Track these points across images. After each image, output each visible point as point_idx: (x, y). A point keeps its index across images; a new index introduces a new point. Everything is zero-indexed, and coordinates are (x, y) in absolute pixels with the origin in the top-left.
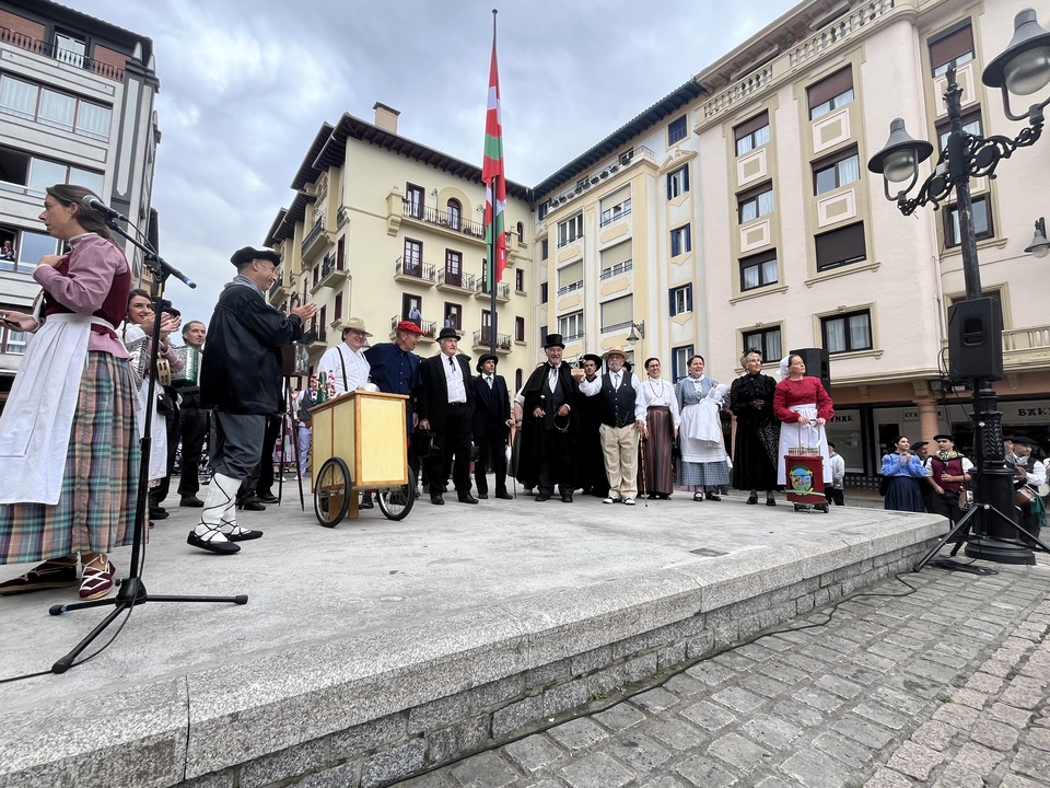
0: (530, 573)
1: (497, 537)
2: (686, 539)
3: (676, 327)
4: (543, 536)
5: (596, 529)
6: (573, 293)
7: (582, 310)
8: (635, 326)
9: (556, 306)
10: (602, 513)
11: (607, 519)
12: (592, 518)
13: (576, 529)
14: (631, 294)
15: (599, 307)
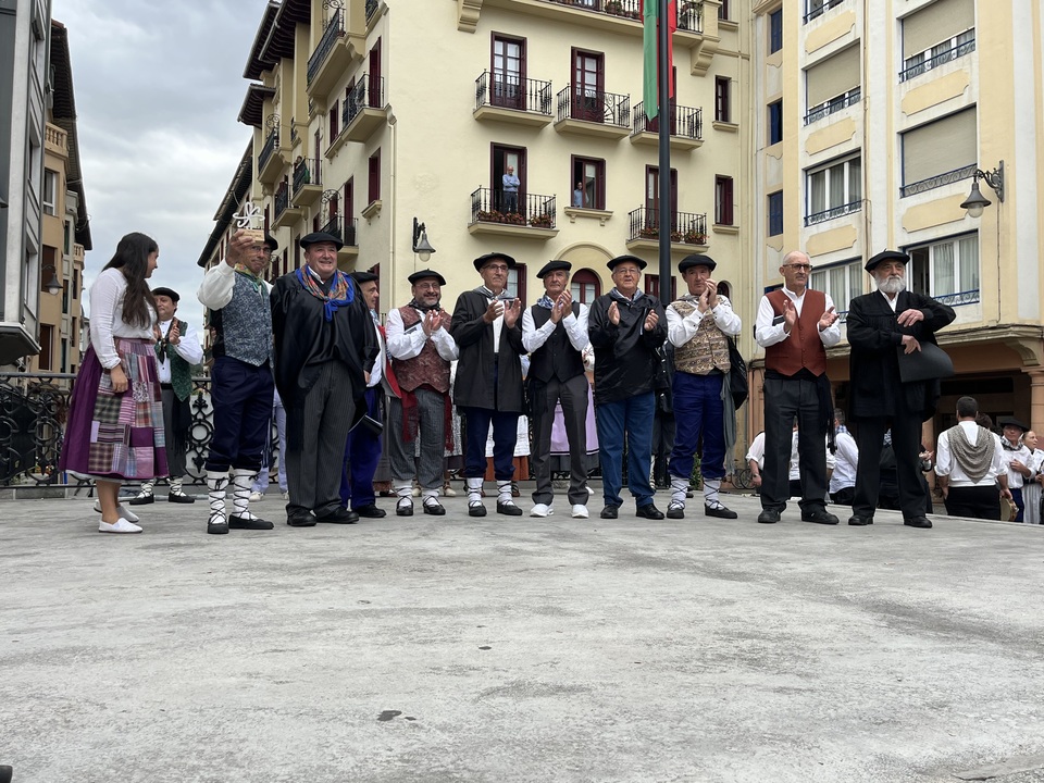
0: (734, 737)
1: (661, 630)
5: (910, 620)
6: (838, 115)
7: (859, 150)
8: (982, 175)
9: (801, 148)
10: (923, 579)
11: (936, 595)
12: (896, 590)
13: (857, 617)
14: (973, 106)
15: (896, 140)
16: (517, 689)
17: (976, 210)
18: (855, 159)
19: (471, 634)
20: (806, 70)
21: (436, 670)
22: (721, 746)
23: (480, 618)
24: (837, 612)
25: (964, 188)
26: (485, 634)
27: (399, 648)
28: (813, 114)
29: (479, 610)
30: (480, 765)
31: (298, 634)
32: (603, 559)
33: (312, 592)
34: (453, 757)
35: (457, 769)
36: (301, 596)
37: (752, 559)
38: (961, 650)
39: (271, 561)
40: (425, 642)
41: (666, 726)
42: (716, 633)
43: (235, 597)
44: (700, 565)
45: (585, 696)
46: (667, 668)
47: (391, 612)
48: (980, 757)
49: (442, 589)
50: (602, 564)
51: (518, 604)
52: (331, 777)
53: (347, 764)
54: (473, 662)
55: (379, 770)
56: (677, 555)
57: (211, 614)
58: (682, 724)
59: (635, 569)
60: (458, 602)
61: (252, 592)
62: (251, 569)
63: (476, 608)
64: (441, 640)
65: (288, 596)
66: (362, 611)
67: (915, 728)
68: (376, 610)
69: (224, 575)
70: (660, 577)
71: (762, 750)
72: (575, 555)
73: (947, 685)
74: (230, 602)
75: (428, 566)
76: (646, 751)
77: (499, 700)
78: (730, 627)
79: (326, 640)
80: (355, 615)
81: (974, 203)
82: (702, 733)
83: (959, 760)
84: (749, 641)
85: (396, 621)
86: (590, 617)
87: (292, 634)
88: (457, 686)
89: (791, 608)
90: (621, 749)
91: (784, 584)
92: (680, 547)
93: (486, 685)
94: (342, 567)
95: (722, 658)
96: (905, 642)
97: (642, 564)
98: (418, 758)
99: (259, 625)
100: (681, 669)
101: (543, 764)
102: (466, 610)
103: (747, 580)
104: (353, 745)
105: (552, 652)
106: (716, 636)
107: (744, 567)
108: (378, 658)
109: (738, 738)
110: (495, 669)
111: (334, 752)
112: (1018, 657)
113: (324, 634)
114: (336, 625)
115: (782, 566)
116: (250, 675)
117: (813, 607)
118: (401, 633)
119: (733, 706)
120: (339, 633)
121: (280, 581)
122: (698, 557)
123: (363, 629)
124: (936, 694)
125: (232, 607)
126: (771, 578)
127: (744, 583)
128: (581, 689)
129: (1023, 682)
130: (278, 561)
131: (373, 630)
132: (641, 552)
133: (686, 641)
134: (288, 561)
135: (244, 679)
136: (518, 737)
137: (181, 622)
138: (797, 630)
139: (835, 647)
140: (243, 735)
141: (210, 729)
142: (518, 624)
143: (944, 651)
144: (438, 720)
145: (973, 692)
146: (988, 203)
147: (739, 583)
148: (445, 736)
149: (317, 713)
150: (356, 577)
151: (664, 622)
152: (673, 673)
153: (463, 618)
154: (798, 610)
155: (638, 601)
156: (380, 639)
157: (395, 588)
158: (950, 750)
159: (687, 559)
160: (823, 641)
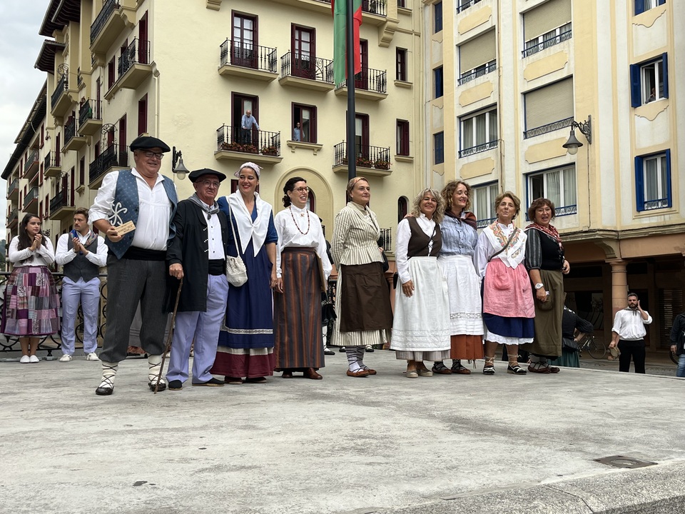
0: (334, 486)
1: (314, 435)
2: (597, 442)
3: (641, 123)
4: (379, 434)
5: (465, 426)
6: (482, 79)
7: (495, 104)
8: (577, 125)
9: (456, 102)
10: (487, 403)
11: (489, 412)
12: (467, 409)
13: (434, 425)
14: (570, 77)
15: (520, 98)
16: (218, 468)
17: (573, 150)
18: (493, 110)
19: (196, 442)
20: (459, 46)
21: (171, 461)
22: (325, 490)
23: (202, 433)
24: (425, 423)
25: (565, 134)
26: (204, 441)
27: (149, 450)
28: (464, 78)
29: (203, 428)
30: (190, 504)
31: (85, 445)
32: (291, 396)
33: (94, 420)
34: (174, 501)
35: (176, 506)
36: (86, 423)
37: (388, 393)
38: (482, 441)
39: (65, 402)
40: (165, 447)
41: (298, 482)
42: (346, 436)
43: (42, 425)
44: (353, 398)
45: (256, 471)
46: (309, 455)
47: (146, 431)
48: (459, 489)
49: (181, 417)
50: (290, 399)
51: (228, 424)
52: (105, 512)
53: (114, 506)
54: (194, 456)
55: (132, 508)
56: (341, 392)
57: (27, 435)
58: (307, 482)
59: (310, 402)
60: (190, 424)
61: (52, 421)
62: (51, 408)
63: (201, 427)
64: (176, 445)
65: (78, 423)
66: (127, 431)
67: (433, 478)
68: (136, 430)
69: (33, 412)
70: (324, 406)
71: (345, 491)
72: (273, 394)
73: (463, 458)
74: (39, 428)
75: (174, 403)
76: (282, 494)
77: (206, 474)
78: (356, 433)
79: (103, 447)
80: (122, 433)
81: (572, 144)
82: (317, 485)
83: (448, 492)
84: (364, 440)
85: (150, 436)
86: (272, 430)
87: (81, 445)
88: (182, 468)
89: (398, 421)
90: (269, 494)
91: (400, 408)
92: (345, 387)
93: (201, 467)
94: (115, 405)
95: (344, 449)
96: (455, 437)
97: (316, 399)
98: (154, 502)
99: (59, 440)
100: (318, 456)
101: (224, 502)
102: (194, 429)
103: (379, 406)
104: (117, 498)
105: (243, 449)
106: (346, 438)
107: (380, 399)
108: (135, 456)
109: (335, 487)
110: (206, 459)
111: (107, 501)
112: (513, 443)
113: (102, 444)
114: (110, 439)
115: (404, 397)
116: (55, 467)
117: (411, 420)
118: (151, 442)
119: (340, 472)
120: (111, 443)
121: (72, 415)
122: (354, 393)
123: (127, 441)
124: (455, 463)
125: (41, 431)
126: (394, 404)
127: (376, 408)
128: (255, 467)
129: (507, 455)
130: (70, 403)
131: (134, 441)
132: (318, 391)
133: (326, 441)
134: (77, 402)
135: (52, 469)
136: (214, 490)
137: (7, 440)
138: (394, 434)
139: (413, 441)
140: (52, 496)
141: (33, 494)
142: (226, 435)
143: (473, 442)
144: (168, 484)
145: (475, 461)
146: (580, 145)
147: (372, 408)
148: (172, 492)
149: (97, 484)
150: (124, 411)
151: (317, 431)
152: (312, 458)
153: (192, 433)
154: (401, 422)
155: (305, 420)
156: (137, 445)
157: (150, 417)
158: (446, 487)
159: (347, 394)
160: (407, 438)
